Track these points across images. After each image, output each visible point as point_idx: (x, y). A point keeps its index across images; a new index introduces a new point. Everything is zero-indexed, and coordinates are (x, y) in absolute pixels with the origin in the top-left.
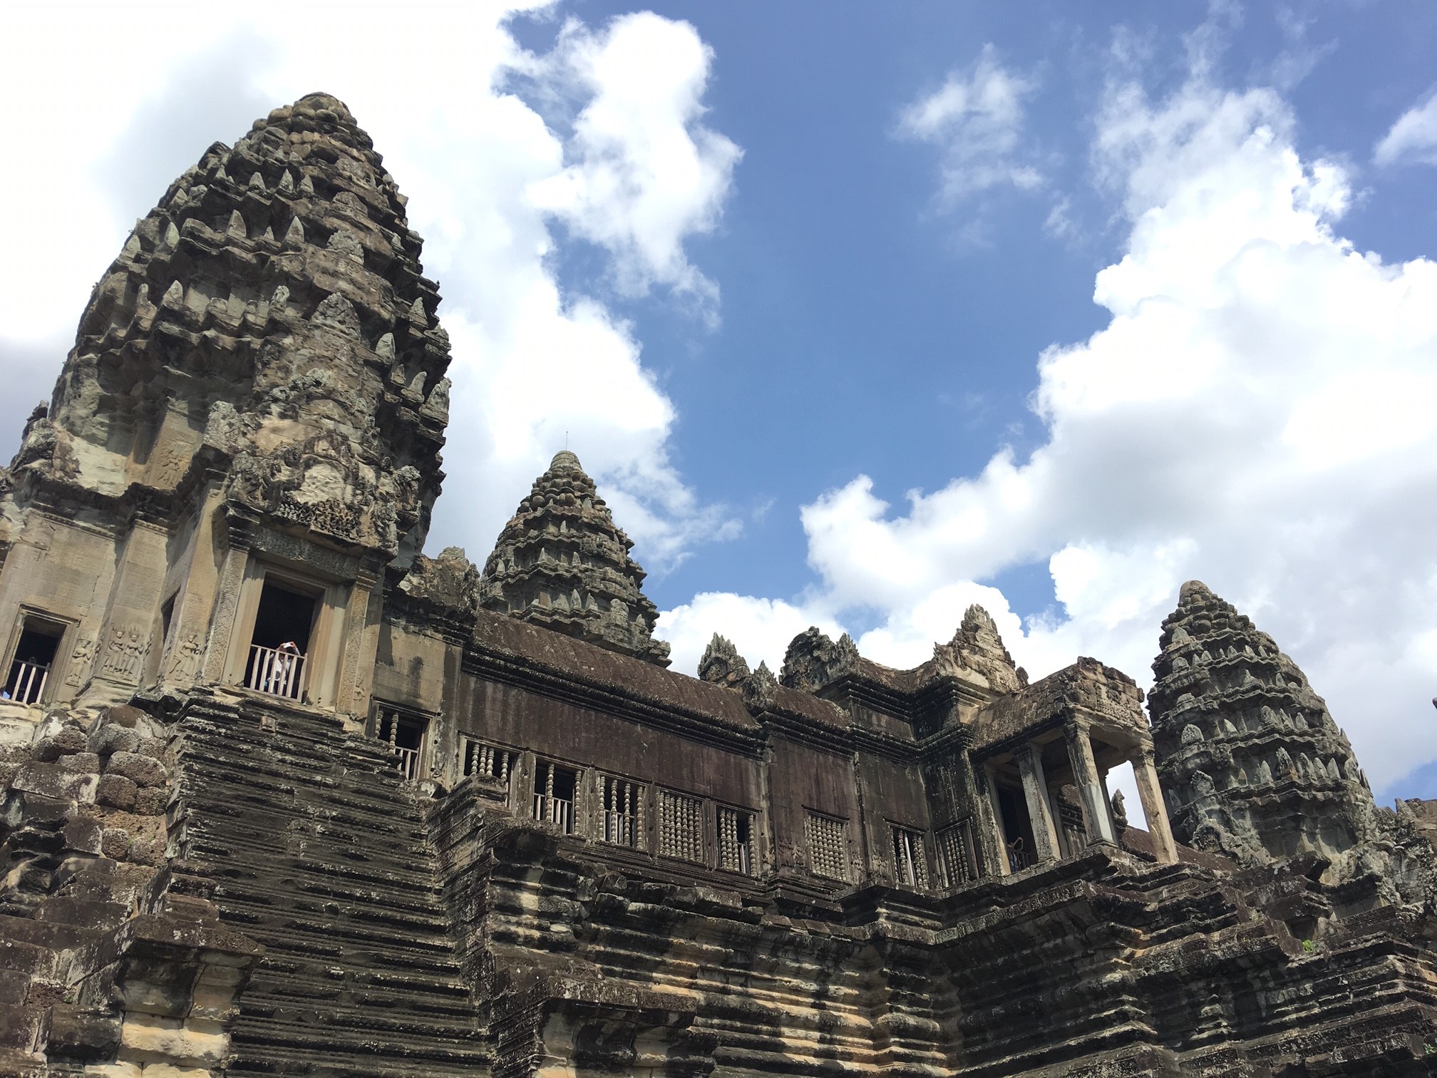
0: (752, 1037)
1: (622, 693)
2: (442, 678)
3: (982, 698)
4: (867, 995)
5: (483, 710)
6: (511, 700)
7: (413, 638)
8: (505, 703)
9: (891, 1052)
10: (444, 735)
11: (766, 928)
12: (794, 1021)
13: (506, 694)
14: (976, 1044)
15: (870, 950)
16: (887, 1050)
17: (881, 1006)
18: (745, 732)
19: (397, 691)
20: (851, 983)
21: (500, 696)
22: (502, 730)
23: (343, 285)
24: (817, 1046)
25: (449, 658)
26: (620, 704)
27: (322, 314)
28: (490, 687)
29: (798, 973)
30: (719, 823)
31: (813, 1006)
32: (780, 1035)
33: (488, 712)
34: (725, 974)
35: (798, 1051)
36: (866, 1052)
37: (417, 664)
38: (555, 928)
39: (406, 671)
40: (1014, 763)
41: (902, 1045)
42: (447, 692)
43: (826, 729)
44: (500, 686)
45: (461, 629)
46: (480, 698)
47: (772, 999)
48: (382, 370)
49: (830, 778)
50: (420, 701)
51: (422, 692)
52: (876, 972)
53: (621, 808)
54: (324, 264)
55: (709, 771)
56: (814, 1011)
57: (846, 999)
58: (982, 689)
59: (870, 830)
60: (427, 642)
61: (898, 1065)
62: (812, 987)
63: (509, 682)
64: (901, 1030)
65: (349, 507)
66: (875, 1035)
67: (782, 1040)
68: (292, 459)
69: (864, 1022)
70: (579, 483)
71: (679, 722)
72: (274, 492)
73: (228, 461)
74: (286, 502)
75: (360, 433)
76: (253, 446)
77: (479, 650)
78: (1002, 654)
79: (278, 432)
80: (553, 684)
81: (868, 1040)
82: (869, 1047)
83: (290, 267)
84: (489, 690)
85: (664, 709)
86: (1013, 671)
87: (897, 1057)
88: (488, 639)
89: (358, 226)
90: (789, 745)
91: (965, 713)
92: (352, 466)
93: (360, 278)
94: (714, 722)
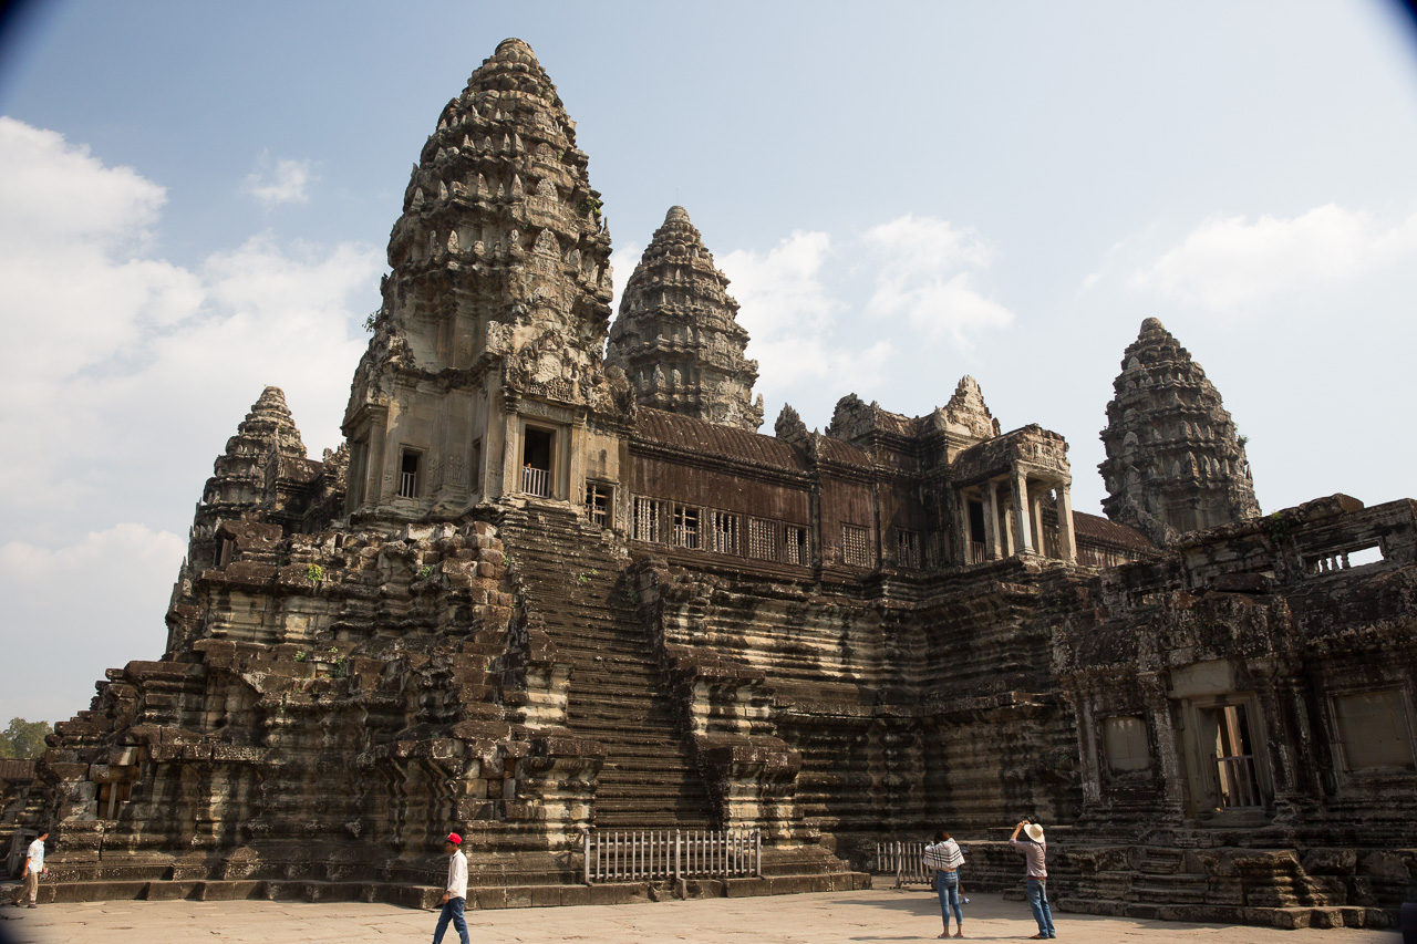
0: (802, 662)
1: (725, 459)
2: (618, 460)
3: (965, 443)
4: (871, 637)
5: (642, 477)
6: (658, 469)
7: (599, 437)
8: (655, 471)
9: (884, 668)
10: (622, 496)
11: (812, 604)
12: (826, 653)
13: (655, 466)
14: (933, 664)
15: (874, 613)
16: (882, 667)
17: (880, 643)
18: (804, 476)
19: (594, 472)
20: (863, 630)
21: (652, 467)
22: (654, 489)
23: (548, 221)
24: (840, 666)
25: (621, 448)
26: (724, 465)
27: (538, 246)
28: (645, 463)
29: (830, 627)
30: (786, 535)
31: (839, 644)
32: (818, 660)
33: (645, 478)
34: (788, 629)
35: (829, 669)
36: (868, 668)
37: (603, 455)
39: (597, 460)
40: (979, 493)
41: (891, 665)
42: (621, 470)
43: (857, 470)
44: (651, 461)
45: (627, 429)
46: (640, 470)
47: (814, 641)
48: (574, 275)
49: (858, 501)
50: (607, 477)
51: (608, 472)
52: (878, 625)
53: (726, 530)
54: (535, 208)
55: (780, 504)
56: (840, 647)
57: (859, 640)
58: (966, 437)
59: (883, 533)
60: (608, 439)
61: (887, 676)
62: (839, 634)
63: (657, 459)
64: (890, 656)
65: (566, 381)
66: (876, 659)
67: (820, 663)
68: (532, 353)
69: (869, 652)
70: (687, 234)
71: (762, 474)
72: (525, 377)
73: (499, 359)
74: (533, 382)
75: (567, 327)
76: (511, 347)
77: (638, 440)
78: (983, 410)
79: (523, 335)
80: (683, 457)
81: (870, 662)
82: (871, 665)
83: (516, 213)
84: (645, 464)
85: (752, 466)
86: (990, 421)
87: (887, 671)
88: (642, 432)
89: (551, 170)
90: (832, 483)
91: (952, 455)
92: (566, 353)
93: (556, 213)
94: (784, 472)
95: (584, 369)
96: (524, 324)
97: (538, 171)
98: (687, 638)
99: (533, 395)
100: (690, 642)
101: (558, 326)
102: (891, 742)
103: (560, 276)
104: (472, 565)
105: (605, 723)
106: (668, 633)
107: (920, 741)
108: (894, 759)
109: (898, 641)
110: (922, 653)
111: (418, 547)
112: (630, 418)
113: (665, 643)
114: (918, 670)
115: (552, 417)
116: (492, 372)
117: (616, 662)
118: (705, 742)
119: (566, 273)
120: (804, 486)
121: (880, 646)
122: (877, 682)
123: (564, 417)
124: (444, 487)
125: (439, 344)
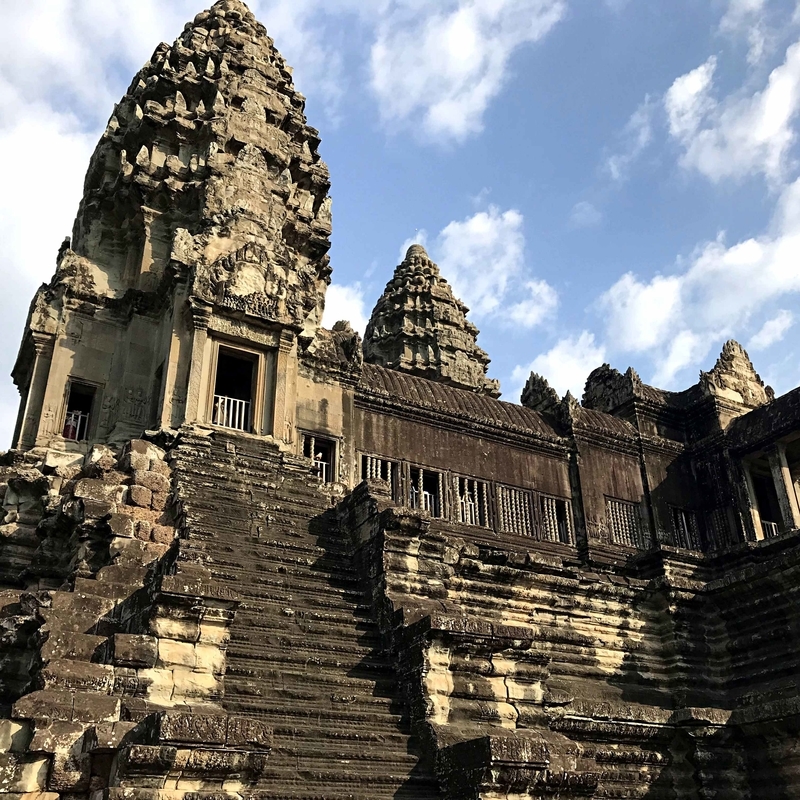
0: (574, 655)
1: (467, 418)
2: (341, 413)
3: (739, 411)
4: (657, 626)
5: (371, 434)
6: (390, 427)
7: (319, 385)
8: (386, 428)
9: (677, 666)
10: (346, 451)
11: (581, 580)
12: (604, 645)
13: (386, 422)
14: (739, 660)
15: (659, 596)
16: (674, 665)
17: (669, 634)
18: (558, 442)
19: (313, 423)
20: (644, 618)
21: (382, 423)
22: (385, 447)
23: (254, 137)
24: (622, 662)
25: (345, 398)
26: (466, 425)
27: (241, 159)
28: (374, 417)
29: (608, 612)
30: (543, 509)
31: (618, 634)
32: (595, 654)
33: (375, 435)
35: (608, 665)
36: (658, 666)
37: (324, 403)
38: (431, 582)
39: (317, 409)
40: (764, 458)
41: (684, 661)
42: (346, 423)
43: (619, 438)
44: (381, 416)
45: (352, 377)
46: (368, 425)
47: (587, 630)
48: (285, 196)
49: (623, 473)
50: (328, 429)
51: (329, 423)
52: (664, 611)
53: (472, 496)
54: (239, 122)
55: (533, 471)
56: (620, 638)
57: (640, 629)
58: (738, 403)
59: (655, 511)
60: (330, 388)
61: (682, 675)
62: (618, 620)
63: (388, 414)
64: (683, 651)
65: (270, 297)
66: (664, 655)
67: (596, 657)
68: (229, 265)
69: (656, 645)
70: (427, 267)
71: (509, 437)
72: (219, 289)
73: (188, 270)
74: (227, 294)
75: (273, 243)
76: (203, 258)
77: (365, 392)
78: (753, 376)
79: (218, 246)
80: (417, 413)
81: (658, 658)
82: (659, 662)
83: (217, 128)
84: (374, 420)
85: (498, 427)
86: (763, 389)
87: (681, 669)
88: (371, 384)
89: (260, 92)
90: (592, 452)
91: (725, 421)
92: (269, 267)
93: (264, 131)
94: (535, 437)
95: (293, 289)
96: (221, 235)
97: (243, 93)
98: (418, 586)
99: (228, 309)
100: (423, 592)
101: (263, 241)
102: (703, 760)
103: (266, 193)
104: (120, 490)
105: (289, 705)
106: (391, 578)
107: (740, 759)
108: (710, 785)
109: (690, 632)
110: (722, 646)
111: (57, 475)
112: (355, 365)
113: (388, 592)
114: (719, 668)
115: (252, 338)
116: (179, 284)
117: (316, 618)
118: (447, 734)
119: (274, 192)
120: (558, 454)
121: (669, 638)
122: (669, 685)
123: (267, 340)
124: (118, 424)
125: (127, 271)
